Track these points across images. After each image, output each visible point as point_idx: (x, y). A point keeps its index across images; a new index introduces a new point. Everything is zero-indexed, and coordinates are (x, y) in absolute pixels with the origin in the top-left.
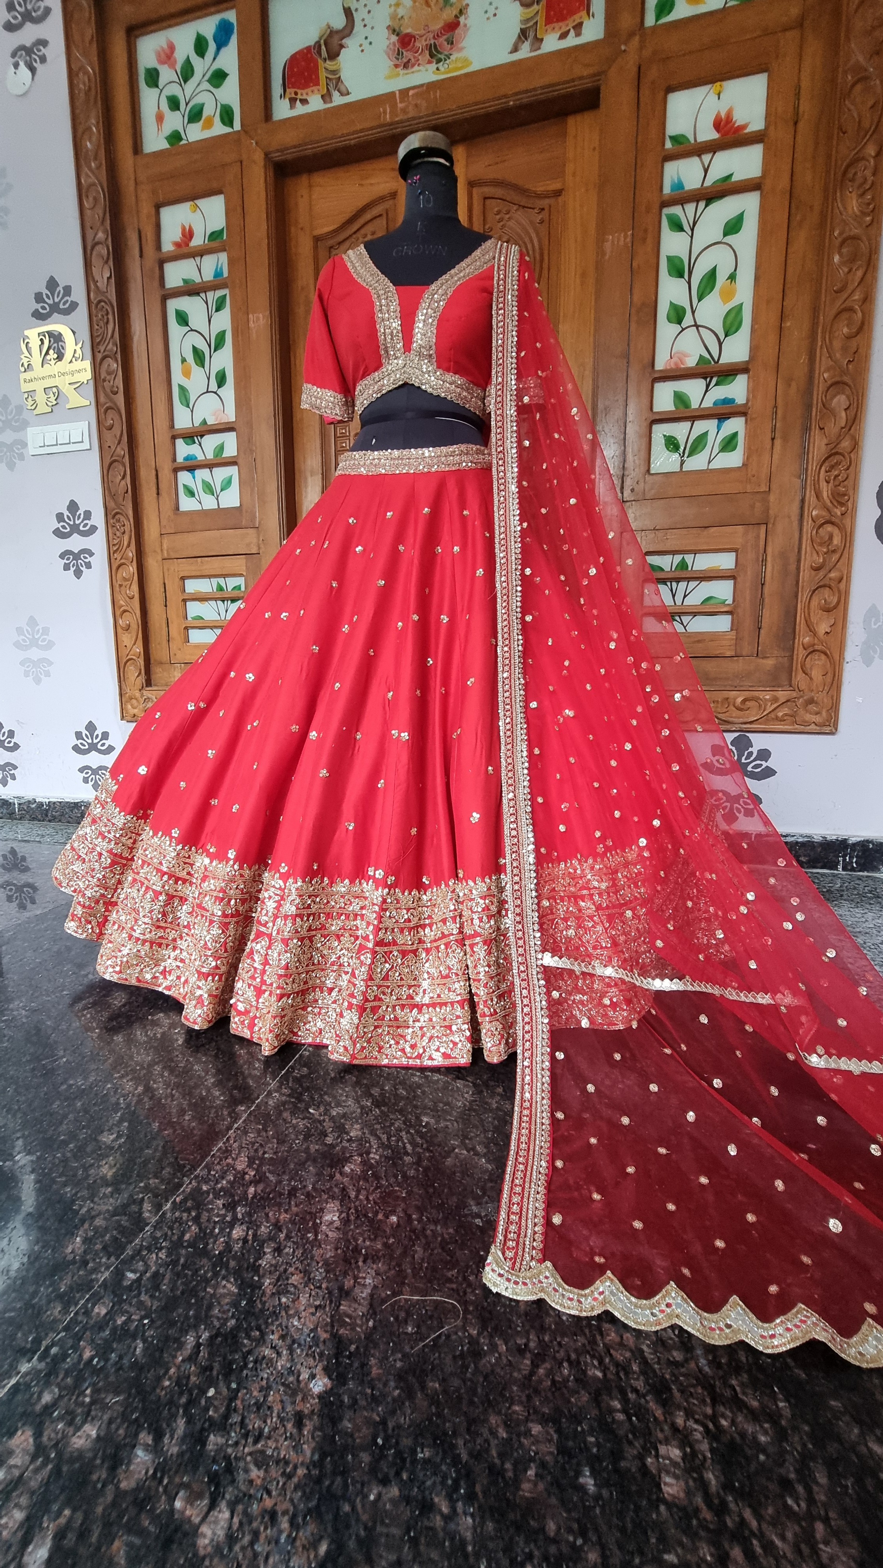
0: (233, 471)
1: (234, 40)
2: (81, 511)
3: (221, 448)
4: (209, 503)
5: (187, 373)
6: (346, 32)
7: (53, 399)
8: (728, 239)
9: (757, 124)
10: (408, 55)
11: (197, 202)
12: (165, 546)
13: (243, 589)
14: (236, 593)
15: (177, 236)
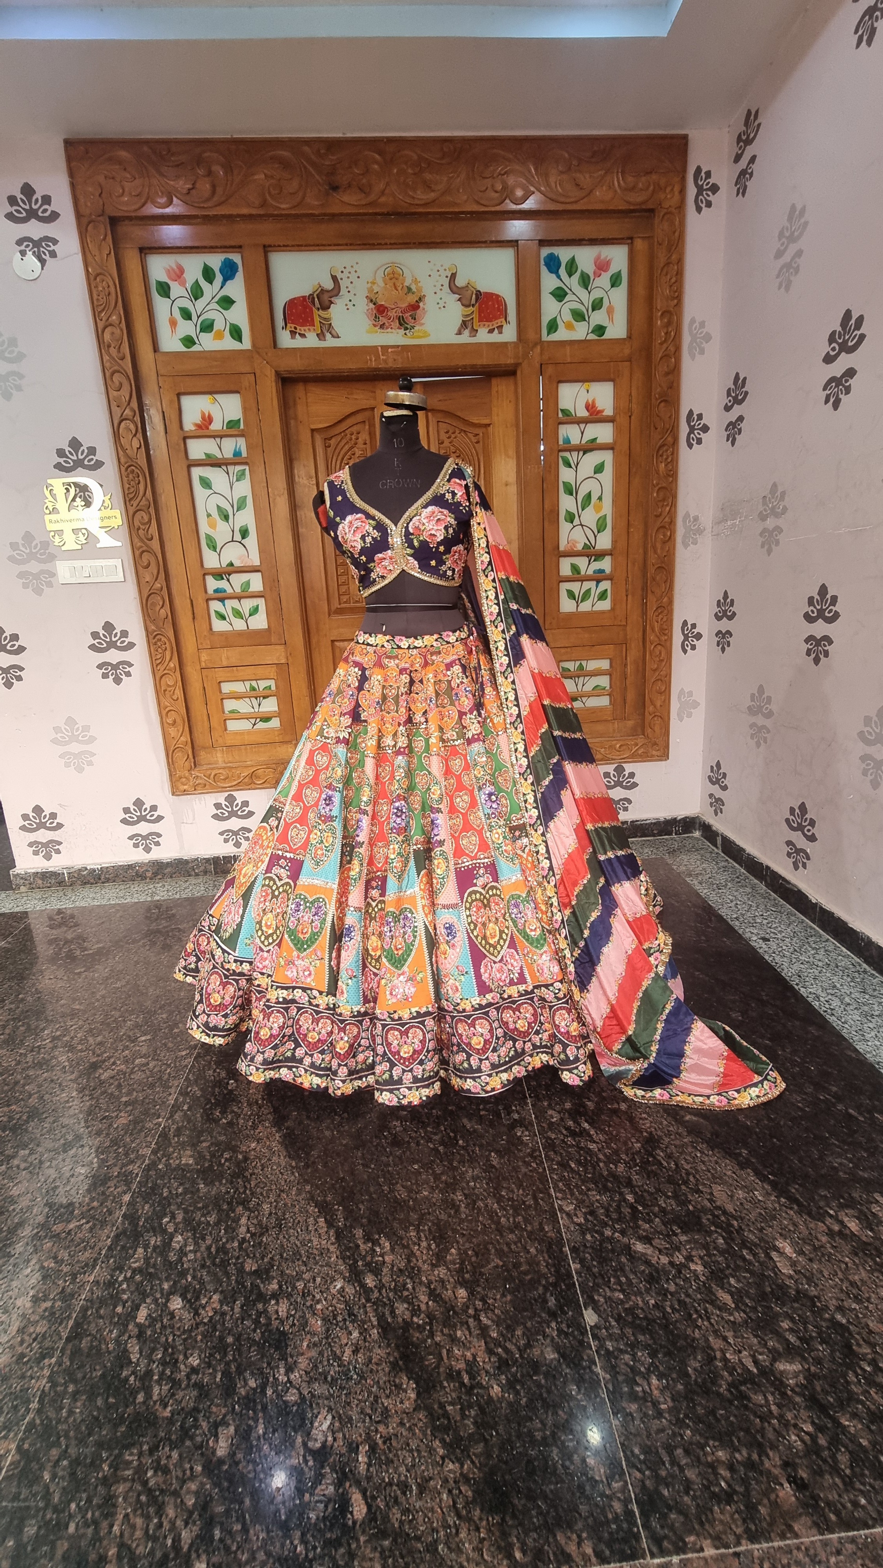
0: (261, 602)
1: (240, 276)
2: (118, 631)
3: (248, 583)
4: (239, 625)
5: (213, 525)
6: (335, 292)
7: (82, 539)
8: (597, 476)
9: (609, 412)
10: (383, 320)
11: (215, 396)
12: (203, 659)
13: (273, 688)
14: (267, 692)
15: (198, 420)
